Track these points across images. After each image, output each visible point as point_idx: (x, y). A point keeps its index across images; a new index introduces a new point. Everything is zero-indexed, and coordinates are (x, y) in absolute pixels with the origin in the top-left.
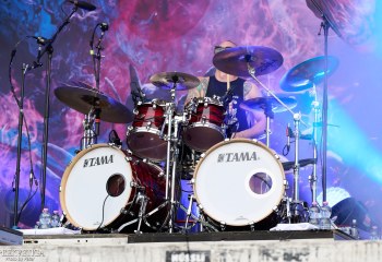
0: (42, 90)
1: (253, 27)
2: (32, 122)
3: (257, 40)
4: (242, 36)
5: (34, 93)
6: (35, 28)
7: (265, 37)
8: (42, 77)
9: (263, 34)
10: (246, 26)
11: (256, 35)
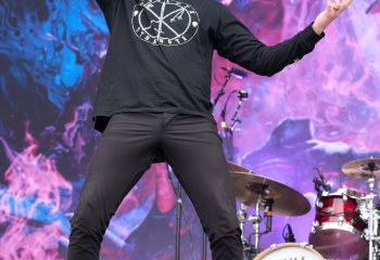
0: (65, 146)
1: (338, 69)
2: (53, 188)
3: (344, 84)
4: (324, 79)
5: (56, 152)
6: (55, 70)
7: (353, 81)
8: (64, 130)
9: (351, 77)
10: (329, 67)
11: (342, 78)
